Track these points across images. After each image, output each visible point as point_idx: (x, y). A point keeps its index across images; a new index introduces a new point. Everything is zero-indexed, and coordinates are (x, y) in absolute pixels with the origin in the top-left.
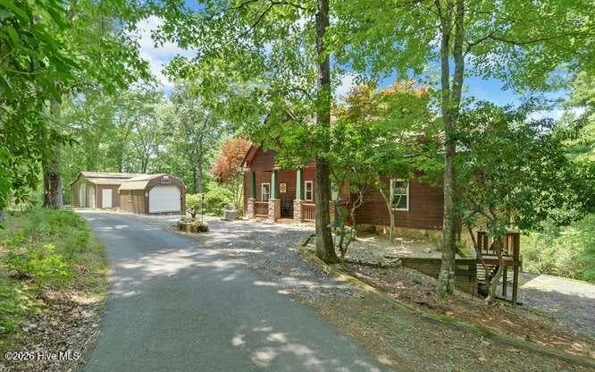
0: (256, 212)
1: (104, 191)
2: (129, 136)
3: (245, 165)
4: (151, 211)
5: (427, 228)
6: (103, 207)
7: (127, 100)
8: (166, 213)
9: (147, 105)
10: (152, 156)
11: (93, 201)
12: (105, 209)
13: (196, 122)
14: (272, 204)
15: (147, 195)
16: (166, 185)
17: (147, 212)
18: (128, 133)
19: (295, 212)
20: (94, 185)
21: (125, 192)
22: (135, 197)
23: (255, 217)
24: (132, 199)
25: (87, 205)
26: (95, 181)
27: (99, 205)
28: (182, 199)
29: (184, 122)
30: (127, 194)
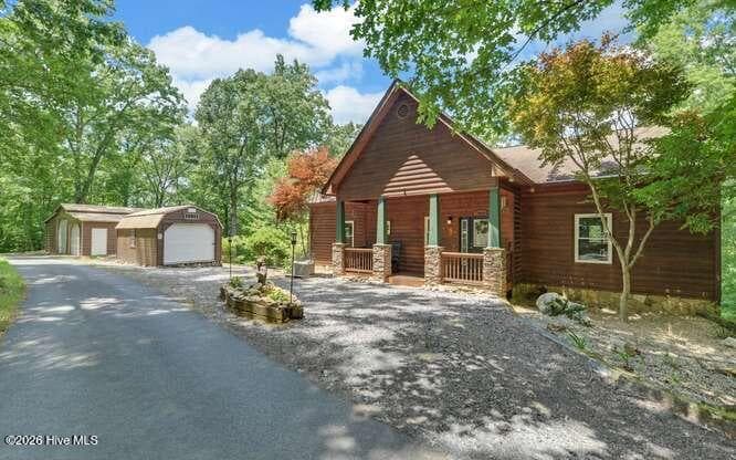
0: (346, 265)
1: (94, 231)
2: (139, 163)
3: (329, 191)
4: (166, 261)
5: (648, 293)
6: (93, 254)
7: (136, 116)
8: (191, 265)
9: (164, 124)
10: (170, 190)
11: (76, 245)
12: (95, 257)
13: (231, 147)
14: (380, 252)
15: (160, 236)
16: (191, 222)
17: (160, 263)
18: (138, 159)
19: (427, 267)
20: (78, 222)
21: (125, 233)
22: (142, 240)
23: (345, 272)
24: (137, 244)
25: (68, 252)
26: (81, 217)
27: (87, 251)
28: (217, 243)
29: (214, 146)
30: (127, 236)
